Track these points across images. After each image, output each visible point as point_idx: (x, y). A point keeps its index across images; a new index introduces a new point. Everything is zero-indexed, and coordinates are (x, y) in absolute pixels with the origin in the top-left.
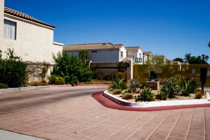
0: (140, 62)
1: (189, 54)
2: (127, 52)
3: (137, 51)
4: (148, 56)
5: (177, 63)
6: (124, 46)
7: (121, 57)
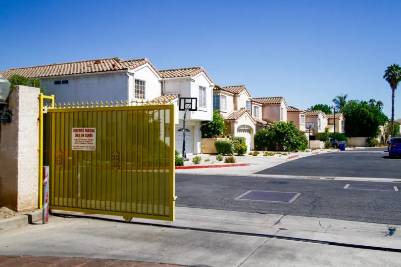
0: (191, 110)
1: (343, 96)
2: (161, 82)
3: (191, 79)
4: (235, 95)
5: (317, 116)
6: (147, 64)
7: (136, 97)
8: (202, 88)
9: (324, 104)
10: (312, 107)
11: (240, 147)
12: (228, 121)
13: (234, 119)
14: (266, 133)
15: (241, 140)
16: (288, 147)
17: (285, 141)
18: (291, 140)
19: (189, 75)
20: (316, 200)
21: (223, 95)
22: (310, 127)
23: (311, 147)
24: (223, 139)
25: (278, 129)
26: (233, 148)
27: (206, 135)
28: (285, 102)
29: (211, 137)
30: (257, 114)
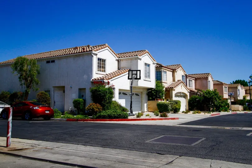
0: (136, 79)
2: (118, 61)
3: (138, 58)
4: (174, 71)
5: (237, 88)
6: (107, 48)
7: (98, 70)
8: (147, 65)
9: (242, 80)
10: (233, 82)
11: (175, 107)
12: (168, 89)
13: (172, 88)
14: (197, 98)
15: (177, 103)
16: (213, 108)
17: (211, 104)
18: (216, 103)
19: (137, 55)
20: (217, 144)
21: (164, 70)
22: (231, 95)
23: (232, 109)
24: (163, 101)
25: (206, 95)
26: (170, 108)
27: (150, 98)
28: (212, 77)
29: (154, 100)
30: (191, 86)
